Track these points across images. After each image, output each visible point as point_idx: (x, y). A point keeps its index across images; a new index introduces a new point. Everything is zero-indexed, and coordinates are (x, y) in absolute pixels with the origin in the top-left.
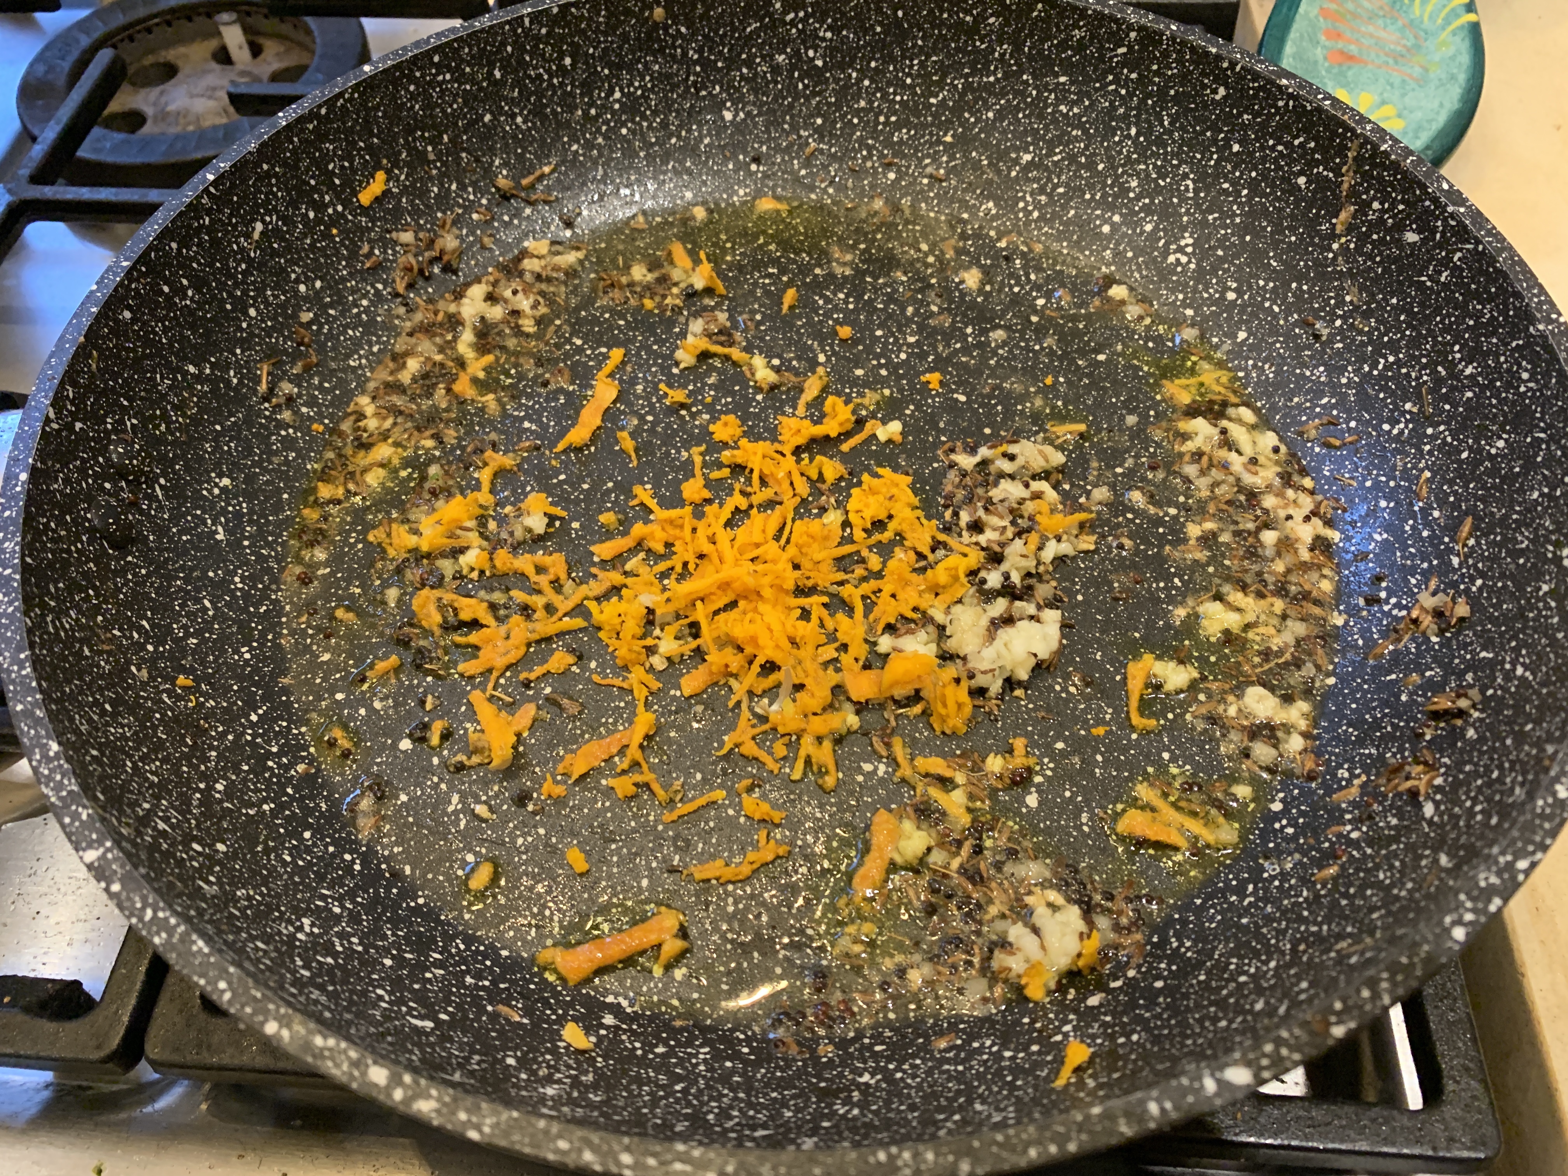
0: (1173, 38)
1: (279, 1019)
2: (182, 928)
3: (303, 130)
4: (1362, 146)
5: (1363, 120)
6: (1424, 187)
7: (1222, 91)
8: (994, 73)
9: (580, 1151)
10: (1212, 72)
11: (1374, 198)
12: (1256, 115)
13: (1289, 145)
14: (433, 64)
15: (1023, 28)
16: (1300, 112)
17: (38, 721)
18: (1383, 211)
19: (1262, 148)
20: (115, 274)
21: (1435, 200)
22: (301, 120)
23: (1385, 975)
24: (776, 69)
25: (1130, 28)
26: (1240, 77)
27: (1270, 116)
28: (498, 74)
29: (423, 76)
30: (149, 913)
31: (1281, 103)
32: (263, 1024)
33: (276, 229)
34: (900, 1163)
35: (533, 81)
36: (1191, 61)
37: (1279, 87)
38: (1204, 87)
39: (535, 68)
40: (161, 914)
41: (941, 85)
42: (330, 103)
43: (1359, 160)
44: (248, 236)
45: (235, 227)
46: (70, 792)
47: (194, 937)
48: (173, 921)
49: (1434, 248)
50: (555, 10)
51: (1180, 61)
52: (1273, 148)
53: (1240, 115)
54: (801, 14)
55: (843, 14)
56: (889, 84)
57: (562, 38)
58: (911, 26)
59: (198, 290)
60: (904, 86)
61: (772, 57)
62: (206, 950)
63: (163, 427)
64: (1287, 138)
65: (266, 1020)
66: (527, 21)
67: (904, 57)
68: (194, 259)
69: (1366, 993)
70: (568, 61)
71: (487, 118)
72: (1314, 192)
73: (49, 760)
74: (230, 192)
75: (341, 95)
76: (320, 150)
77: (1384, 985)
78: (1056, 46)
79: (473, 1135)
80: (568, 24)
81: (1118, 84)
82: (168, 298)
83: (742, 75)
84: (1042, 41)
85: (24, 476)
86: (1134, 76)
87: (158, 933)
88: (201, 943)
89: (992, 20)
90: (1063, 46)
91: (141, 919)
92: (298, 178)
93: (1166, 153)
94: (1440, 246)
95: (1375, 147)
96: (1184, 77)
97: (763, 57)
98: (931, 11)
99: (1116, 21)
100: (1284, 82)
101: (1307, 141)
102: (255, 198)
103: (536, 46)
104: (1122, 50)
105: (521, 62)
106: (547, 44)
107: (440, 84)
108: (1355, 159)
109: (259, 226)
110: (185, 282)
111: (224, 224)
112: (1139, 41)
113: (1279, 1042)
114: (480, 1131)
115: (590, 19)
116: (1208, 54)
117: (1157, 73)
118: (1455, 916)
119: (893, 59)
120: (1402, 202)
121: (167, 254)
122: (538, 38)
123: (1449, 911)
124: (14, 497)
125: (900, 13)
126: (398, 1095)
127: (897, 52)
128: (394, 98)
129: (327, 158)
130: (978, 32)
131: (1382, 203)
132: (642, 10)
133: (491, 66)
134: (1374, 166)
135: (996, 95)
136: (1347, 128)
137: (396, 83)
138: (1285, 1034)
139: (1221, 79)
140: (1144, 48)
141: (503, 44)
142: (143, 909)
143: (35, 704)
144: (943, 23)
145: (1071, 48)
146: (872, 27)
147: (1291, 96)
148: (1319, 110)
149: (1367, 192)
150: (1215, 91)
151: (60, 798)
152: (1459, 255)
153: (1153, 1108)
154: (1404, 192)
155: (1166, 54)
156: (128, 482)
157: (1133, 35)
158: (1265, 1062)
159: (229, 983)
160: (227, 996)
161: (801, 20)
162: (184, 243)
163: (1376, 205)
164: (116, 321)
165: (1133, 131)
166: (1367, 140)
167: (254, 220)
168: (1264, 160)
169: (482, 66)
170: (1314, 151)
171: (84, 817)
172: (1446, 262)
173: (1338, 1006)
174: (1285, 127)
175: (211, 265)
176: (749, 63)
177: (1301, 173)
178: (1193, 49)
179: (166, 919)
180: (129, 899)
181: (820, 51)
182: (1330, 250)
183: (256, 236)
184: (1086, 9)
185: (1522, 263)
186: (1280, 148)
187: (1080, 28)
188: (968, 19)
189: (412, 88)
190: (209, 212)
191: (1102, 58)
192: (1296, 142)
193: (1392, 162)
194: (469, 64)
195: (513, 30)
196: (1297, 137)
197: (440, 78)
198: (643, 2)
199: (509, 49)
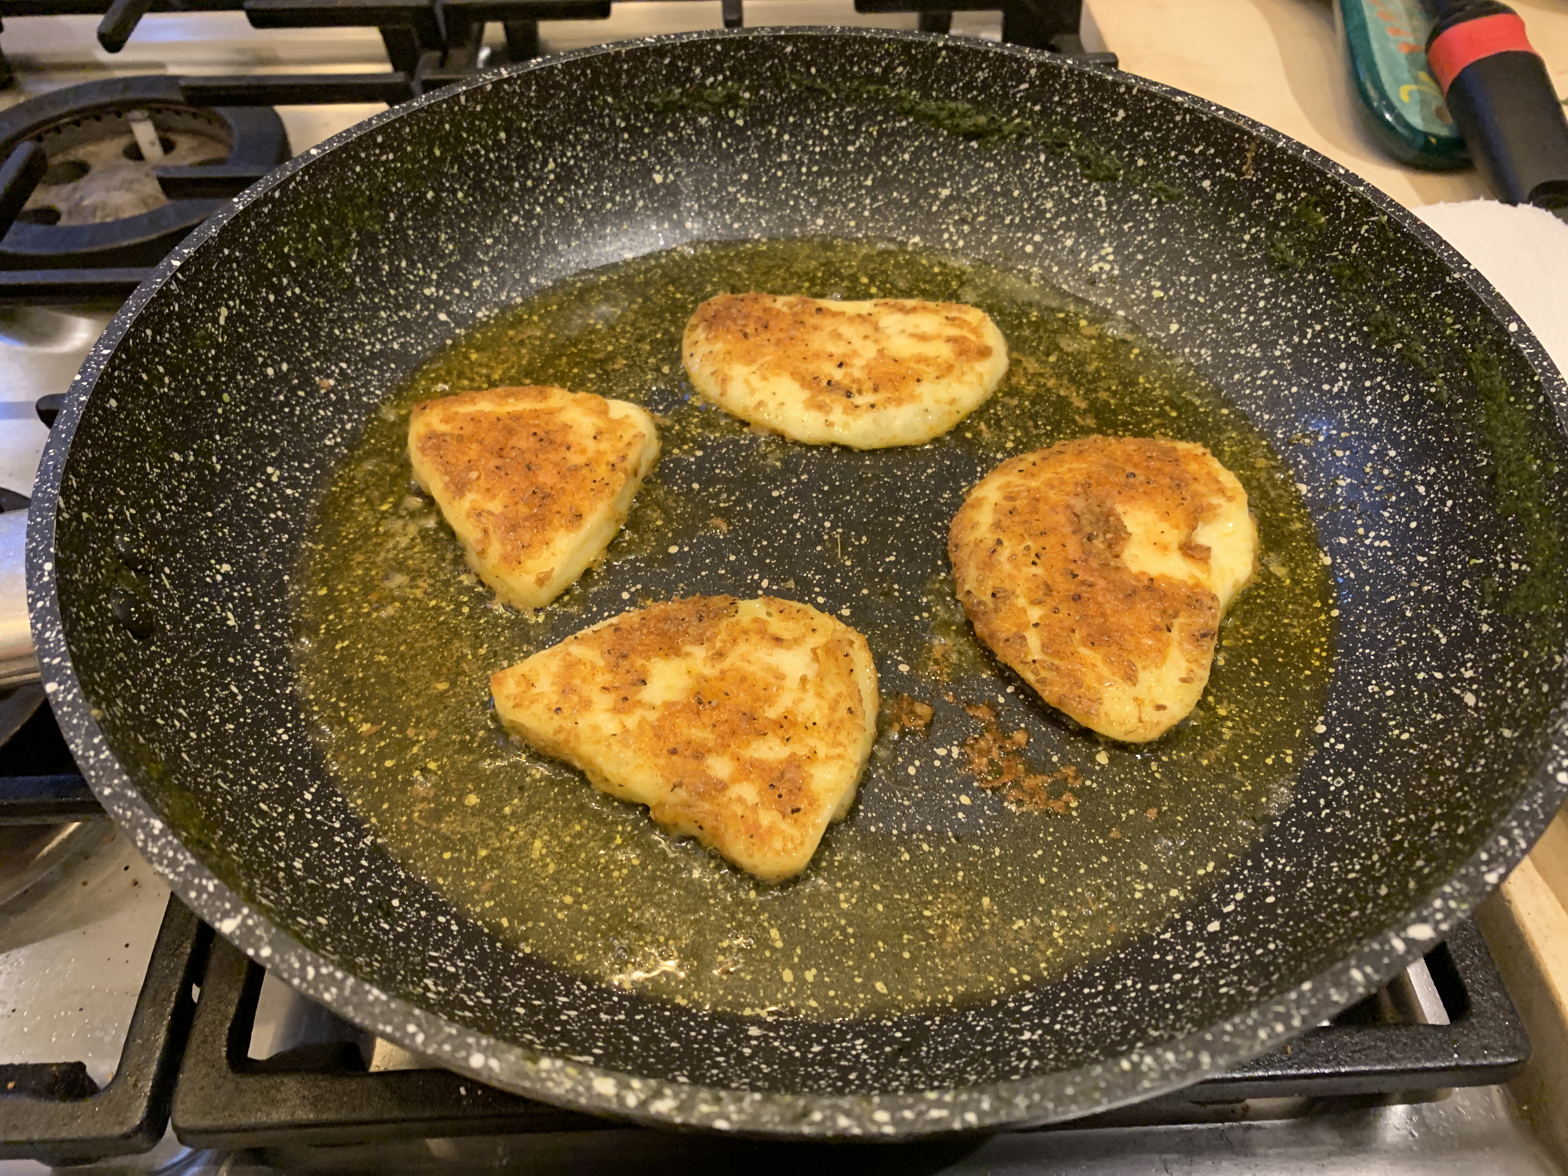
0: (1071, 70)
1: (484, 1051)
2: (351, 981)
3: (258, 214)
4: (1259, 146)
5: (1255, 124)
6: (1322, 174)
7: (1121, 114)
9: (833, 1119)
10: (1111, 97)
11: (1278, 190)
12: (1156, 130)
13: (1190, 154)
14: (376, 144)
15: (930, 74)
16: (1197, 123)
17: (132, 803)
18: (1287, 200)
19: (1165, 159)
20: (98, 364)
21: (1336, 184)
22: (257, 204)
23: (1514, 824)
24: (700, 131)
25: (1030, 65)
26: (1137, 99)
27: (1169, 131)
28: (437, 153)
29: (367, 156)
30: (311, 972)
31: (1178, 118)
32: (466, 1059)
33: (240, 314)
34: (1144, 1068)
35: (471, 157)
36: (1090, 89)
37: (1175, 104)
38: (1105, 111)
39: (473, 143)
40: (324, 971)
41: (857, 133)
42: (283, 186)
43: (1258, 160)
44: (215, 321)
45: (202, 312)
46: (188, 867)
47: (367, 987)
48: (339, 975)
49: (1341, 224)
50: (489, 87)
51: (1080, 91)
52: (1175, 159)
53: (1141, 132)
54: (720, 77)
55: (760, 75)
56: (808, 137)
57: (496, 114)
59: (174, 378)
60: (822, 137)
61: (695, 120)
62: (384, 997)
63: (159, 516)
64: (1187, 148)
65: (469, 1055)
66: (463, 99)
67: (819, 111)
68: (167, 346)
69: (1504, 842)
70: (503, 135)
71: (430, 195)
72: (1220, 192)
73: (155, 839)
74: (194, 278)
75: (292, 178)
76: (275, 233)
77: (1517, 832)
78: (962, 88)
79: (721, 1124)
80: (501, 100)
81: (1024, 118)
82: (148, 385)
83: (668, 140)
84: (948, 85)
85: (48, 566)
86: (1037, 108)
87: (327, 989)
88: (376, 992)
89: (900, 69)
90: (968, 88)
91: (304, 979)
92: (256, 261)
93: (1075, 174)
94: (1346, 222)
95: (1272, 146)
96: (1084, 105)
97: (687, 121)
98: (842, 66)
99: (1017, 60)
100: (1179, 99)
101: (1206, 148)
102: (218, 283)
103: (472, 123)
104: (1024, 86)
105: (459, 138)
106: (482, 120)
107: (384, 164)
108: (1254, 159)
109: (224, 311)
110: (161, 369)
111: (192, 310)
112: (1040, 76)
113: (1445, 897)
114: (728, 1119)
115: (522, 94)
116: (1104, 82)
117: (1060, 103)
118: (1555, 765)
119: (809, 113)
120: (1304, 189)
121: (143, 341)
122: (473, 115)
123: (1549, 761)
124: (45, 587)
125: (813, 70)
126: (631, 1101)
127: (813, 106)
128: (343, 179)
129: (282, 240)
130: (887, 81)
131: (1285, 194)
132: (570, 83)
133: (432, 144)
134: (1272, 163)
135: (908, 137)
136: (1243, 132)
137: (343, 164)
138: (1447, 889)
139: (1119, 103)
140: (1044, 83)
141: (441, 122)
142: (303, 968)
143: (124, 785)
144: (854, 76)
145: (976, 88)
146: (788, 85)
147: (1187, 110)
148: (1215, 119)
149: (1269, 186)
150: (1115, 114)
151: (178, 874)
152: (1366, 227)
153: (1356, 975)
154: (1304, 181)
155: (1065, 85)
156: (137, 571)
157: (1033, 71)
158: (1439, 916)
159: (419, 1025)
160: (420, 1038)
161: (721, 83)
162: (157, 331)
163: (1279, 196)
164: (105, 410)
165: (1042, 158)
166: (1263, 141)
167: (219, 305)
168: (1168, 170)
169: (421, 144)
170: (1214, 156)
171: (211, 888)
172: (1354, 236)
173: (1484, 856)
174: (1184, 139)
175: (183, 351)
176: (674, 127)
177: (1205, 177)
178: (1090, 79)
179: (331, 975)
180: (283, 960)
181: (740, 111)
182: (1243, 241)
183: (222, 321)
184: (987, 52)
185: (1424, 226)
186: (1182, 157)
187: (983, 70)
188: (877, 70)
189: (358, 169)
190: (178, 298)
191: (1005, 95)
192: (1197, 151)
193: (1289, 156)
194: (410, 143)
195: (450, 108)
196: (1197, 146)
197: (384, 158)
198: (571, 75)
199: (447, 126)
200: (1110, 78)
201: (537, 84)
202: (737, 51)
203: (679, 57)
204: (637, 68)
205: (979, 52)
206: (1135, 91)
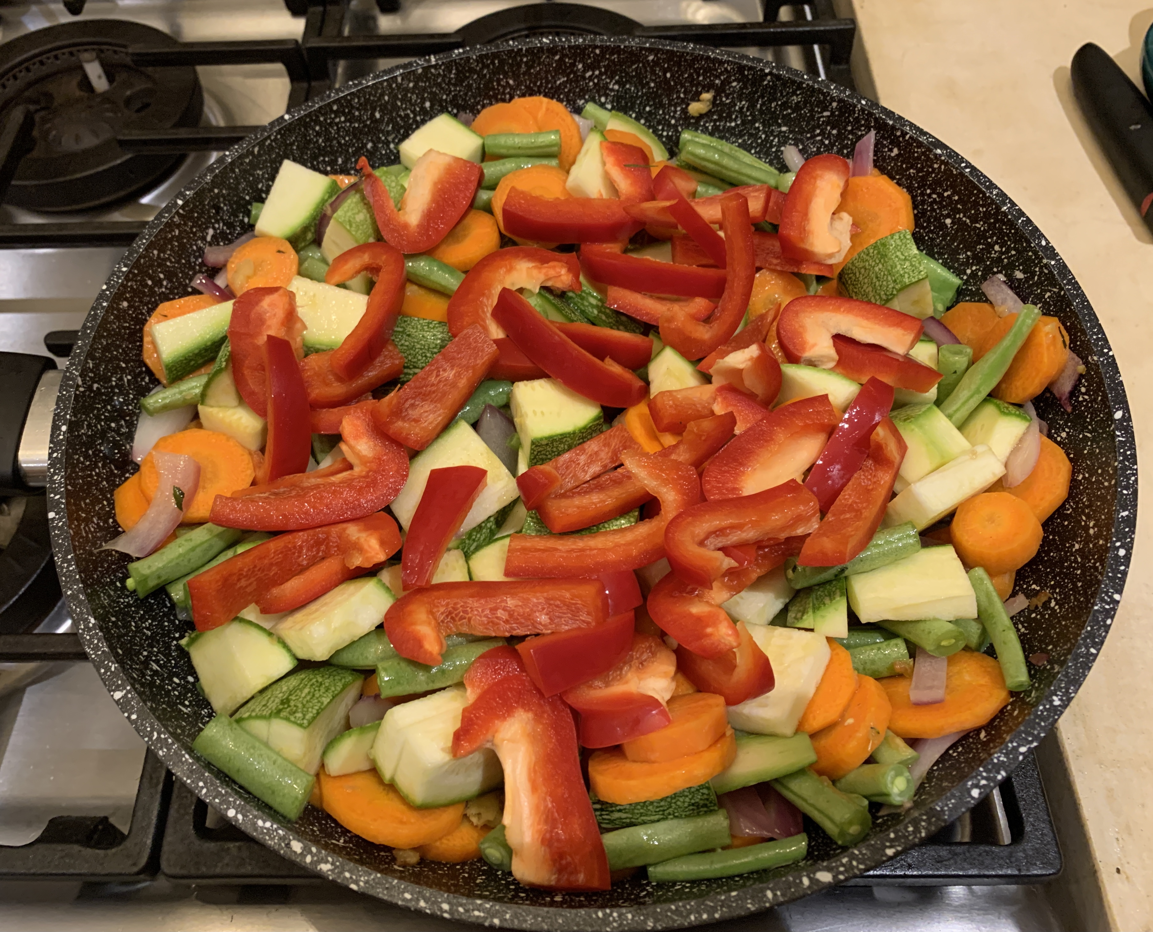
0: (863, 110)
1: (236, 808)
2: (175, 746)
4: (989, 205)
5: (992, 186)
6: (1027, 241)
7: (896, 151)
8: (735, 120)
10: (889, 137)
11: (996, 243)
12: (919, 170)
13: (940, 195)
14: (332, 111)
15: (757, 91)
16: (948, 173)
18: (1001, 253)
19: (922, 194)
21: (1035, 253)
25: (833, 99)
26: (908, 144)
27: (929, 173)
28: (378, 115)
29: (325, 120)
31: (936, 166)
32: (226, 810)
33: (223, 232)
35: (402, 119)
37: (936, 154)
38: (884, 146)
39: (405, 109)
42: (260, 143)
43: (987, 214)
44: (204, 239)
45: (195, 234)
47: (183, 752)
49: (1033, 285)
50: (420, 71)
51: (868, 126)
52: (929, 196)
53: (908, 169)
54: (597, 73)
55: (627, 73)
56: (660, 124)
57: (424, 89)
58: (675, 83)
59: (170, 281)
60: (669, 125)
61: (576, 102)
62: (190, 761)
63: (147, 379)
64: (939, 190)
66: (399, 79)
67: (670, 105)
68: (168, 260)
69: (911, 829)
70: (428, 104)
71: (370, 145)
72: (956, 231)
74: (192, 211)
75: (267, 137)
76: (253, 175)
77: (923, 824)
78: (780, 106)
80: (428, 79)
81: (824, 137)
82: (151, 289)
84: (770, 101)
85: (64, 428)
86: (834, 132)
87: (162, 749)
88: (187, 756)
89: (734, 84)
90: (785, 106)
92: (237, 195)
95: (998, 208)
97: (568, 101)
98: (691, 75)
99: (823, 94)
100: (939, 151)
101: (953, 194)
102: (209, 212)
103: (406, 95)
105: (394, 106)
106: (413, 93)
107: (337, 124)
109: (211, 232)
110: (162, 276)
111: (187, 233)
112: (839, 109)
113: (852, 857)
115: (445, 76)
116: (887, 125)
117: (851, 132)
119: (662, 106)
122: (407, 90)
124: (60, 443)
127: (666, 101)
128: (305, 136)
130: (724, 91)
132: (482, 69)
133: (374, 110)
134: (996, 221)
136: (980, 191)
137: (306, 126)
138: (856, 851)
139: (895, 142)
140: (841, 114)
141: (382, 95)
142: (152, 731)
143: (79, 590)
145: (791, 107)
146: (648, 83)
147: (942, 162)
148: (962, 174)
149: (991, 238)
150: (891, 150)
152: (1049, 294)
153: (769, 894)
154: (1015, 242)
155: (858, 120)
156: (126, 421)
157: (835, 104)
158: (842, 869)
159: (205, 783)
160: (204, 791)
161: (597, 77)
162: (161, 250)
163: (997, 248)
164: (118, 310)
166: (993, 202)
167: (207, 228)
168: (922, 203)
169: (366, 110)
170: (957, 202)
171: (113, 669)
172: (1040, 297)
173: (892, 835)
174: (938, 183)
175: (178, 262)
177: (948, 216)
178: (876, 119)
179: (166, 739)
180: (142, 725)
182: (963, 273)
183: (209, 238)
184: (802, 83)
186: (934, 196)
187: (797, 95)
188: (717, 81)
189: (317, 128)
190: (178, 226)
191: (812, 117)
192: (946, 194)
193: (1009, 220)
194: (358, 109)
195: (390, 86)
196: (946, 190)
197: (337, 120)
198: (483, 63)
199: (386, 98)
200: (891, 123)
201: (457, 69)
202: (612, 54)
203: (567, 56)
204: (534, 62)
205: (795, 82)
206: (907, 137)
